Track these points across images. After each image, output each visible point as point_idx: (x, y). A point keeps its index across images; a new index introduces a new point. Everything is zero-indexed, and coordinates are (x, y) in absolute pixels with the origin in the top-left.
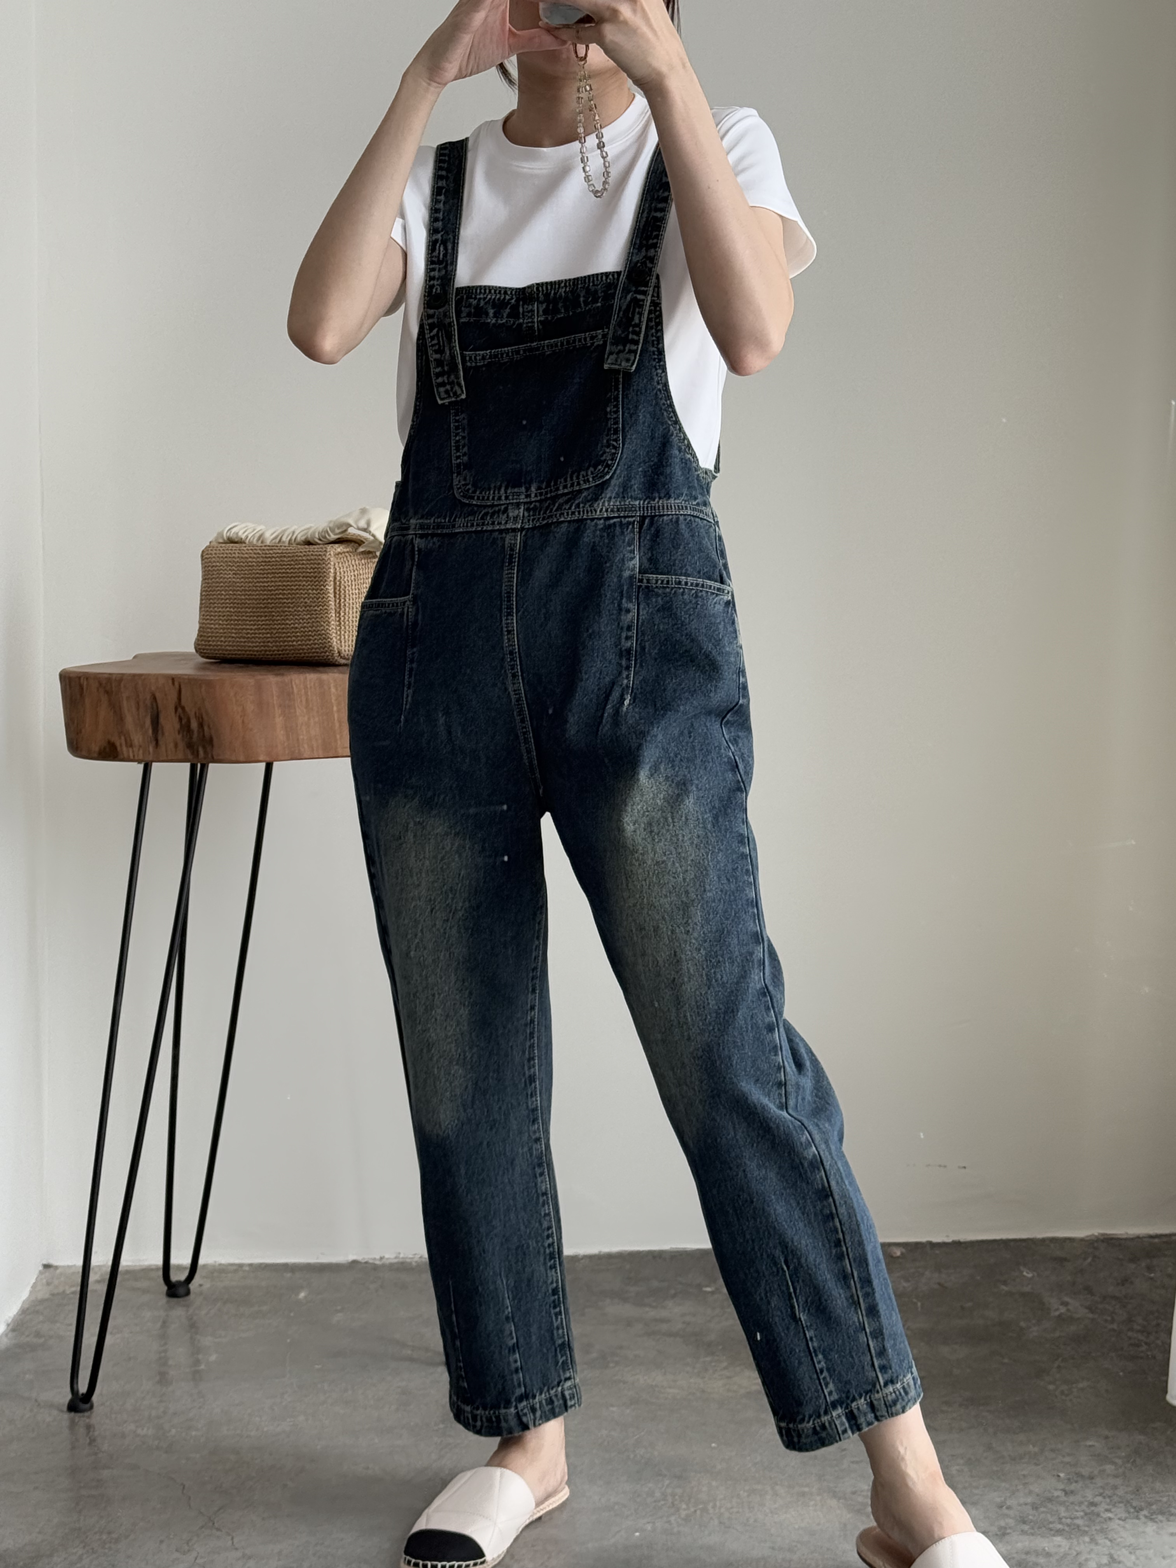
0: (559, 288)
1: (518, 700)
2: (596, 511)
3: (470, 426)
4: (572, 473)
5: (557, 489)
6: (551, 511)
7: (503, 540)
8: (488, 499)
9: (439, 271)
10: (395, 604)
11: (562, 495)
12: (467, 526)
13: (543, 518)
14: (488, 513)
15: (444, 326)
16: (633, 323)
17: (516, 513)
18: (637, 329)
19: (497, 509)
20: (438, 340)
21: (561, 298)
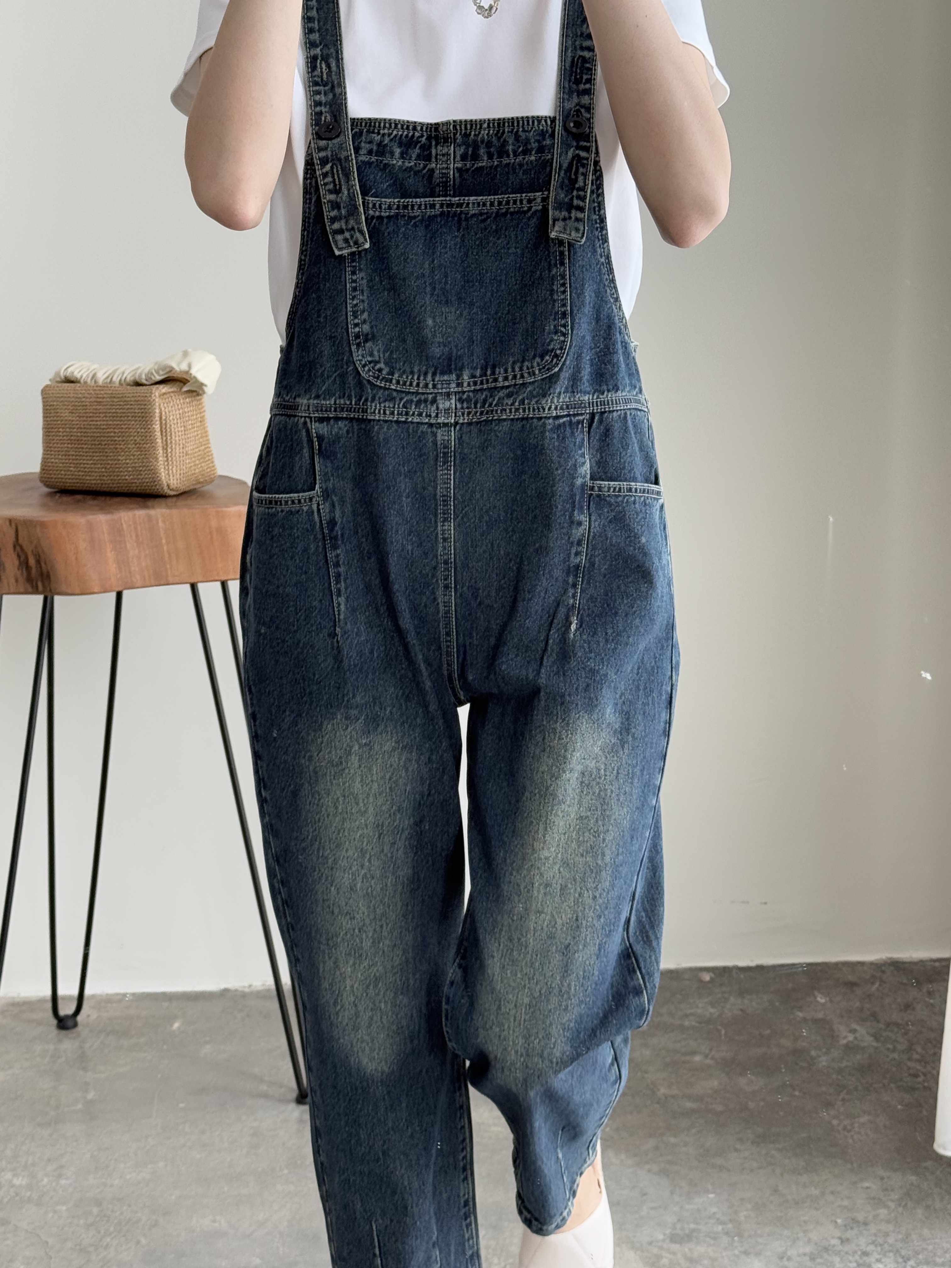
0: (481, 129)
2: (543, 409)
3: (370, 288)
4: (514, 363)
5: (496, 380)
6: (490, 405)
7: (435, 435)
8: (411, 385)
9: (325, 94)
10: (296, 502)
11: (503, 388)
12: (385, 413)
13: (482, 413)
14: (412, 401)
15: (339, 160)
16: (577, 186)
17: (447, 404)
18: (582, 193)
19: (423, 397)
20: (333, 177)
21: (483, 142)
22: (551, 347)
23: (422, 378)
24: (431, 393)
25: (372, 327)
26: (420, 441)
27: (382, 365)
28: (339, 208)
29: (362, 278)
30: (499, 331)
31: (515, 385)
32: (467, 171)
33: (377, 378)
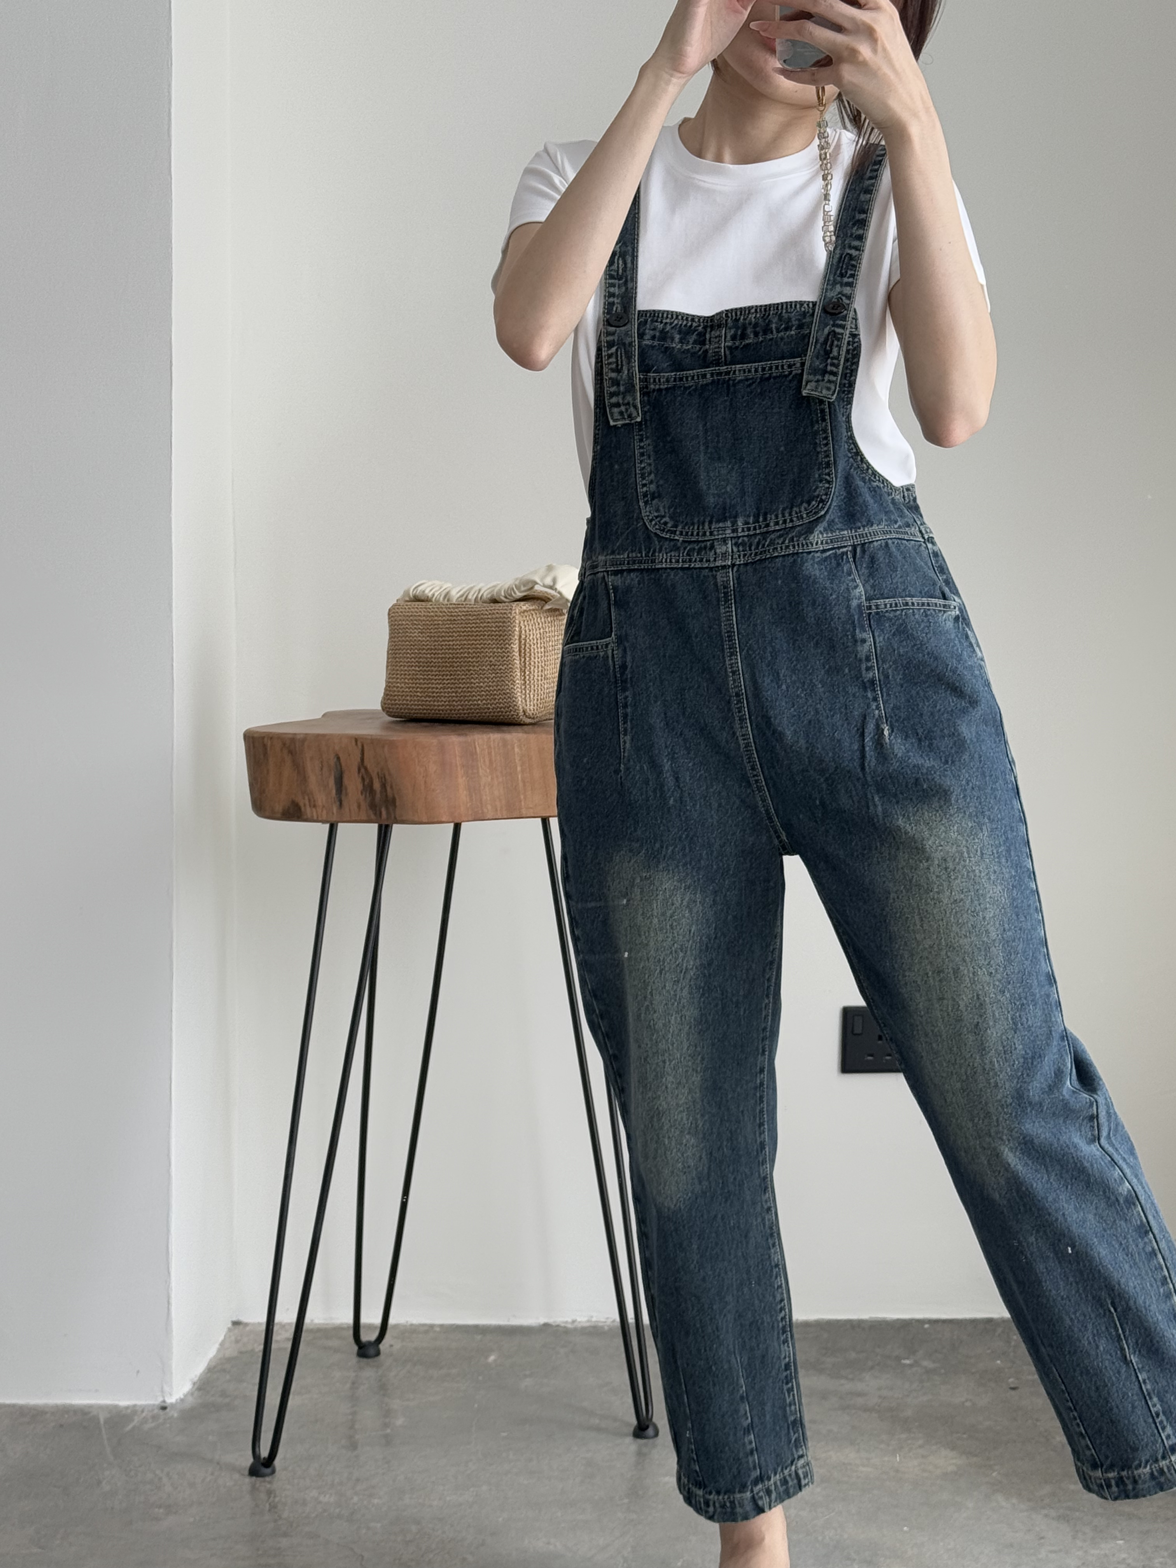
0: (749, 313)
1: (747, 745)
2: (812, 545)
3: (656, 452)
4: (784, 509)
5: (767, 525)
6: (763, 546)
7: (715, 577)
8: (692, 535)
9: (619, 287)
10: (595, 648)
11: (774, 531)
12: (671, 562)
13: (756, 554)
14: (694, 549)
15: (624, 344)
16: (831, 355)
17: (724, 549)
18: (835, 361)
19: (703, 545)
20: (617, 358)
21: (750, 324)
23: (701, 527)
24: (709, 540)
25: (658, 487)
26: (703, 584)
27: (667, 519)
28: (618, 385)
29: (649, 445)
30: (768, 483)
31: (785, 528)
32: (737, 348)
33: (663, 530)
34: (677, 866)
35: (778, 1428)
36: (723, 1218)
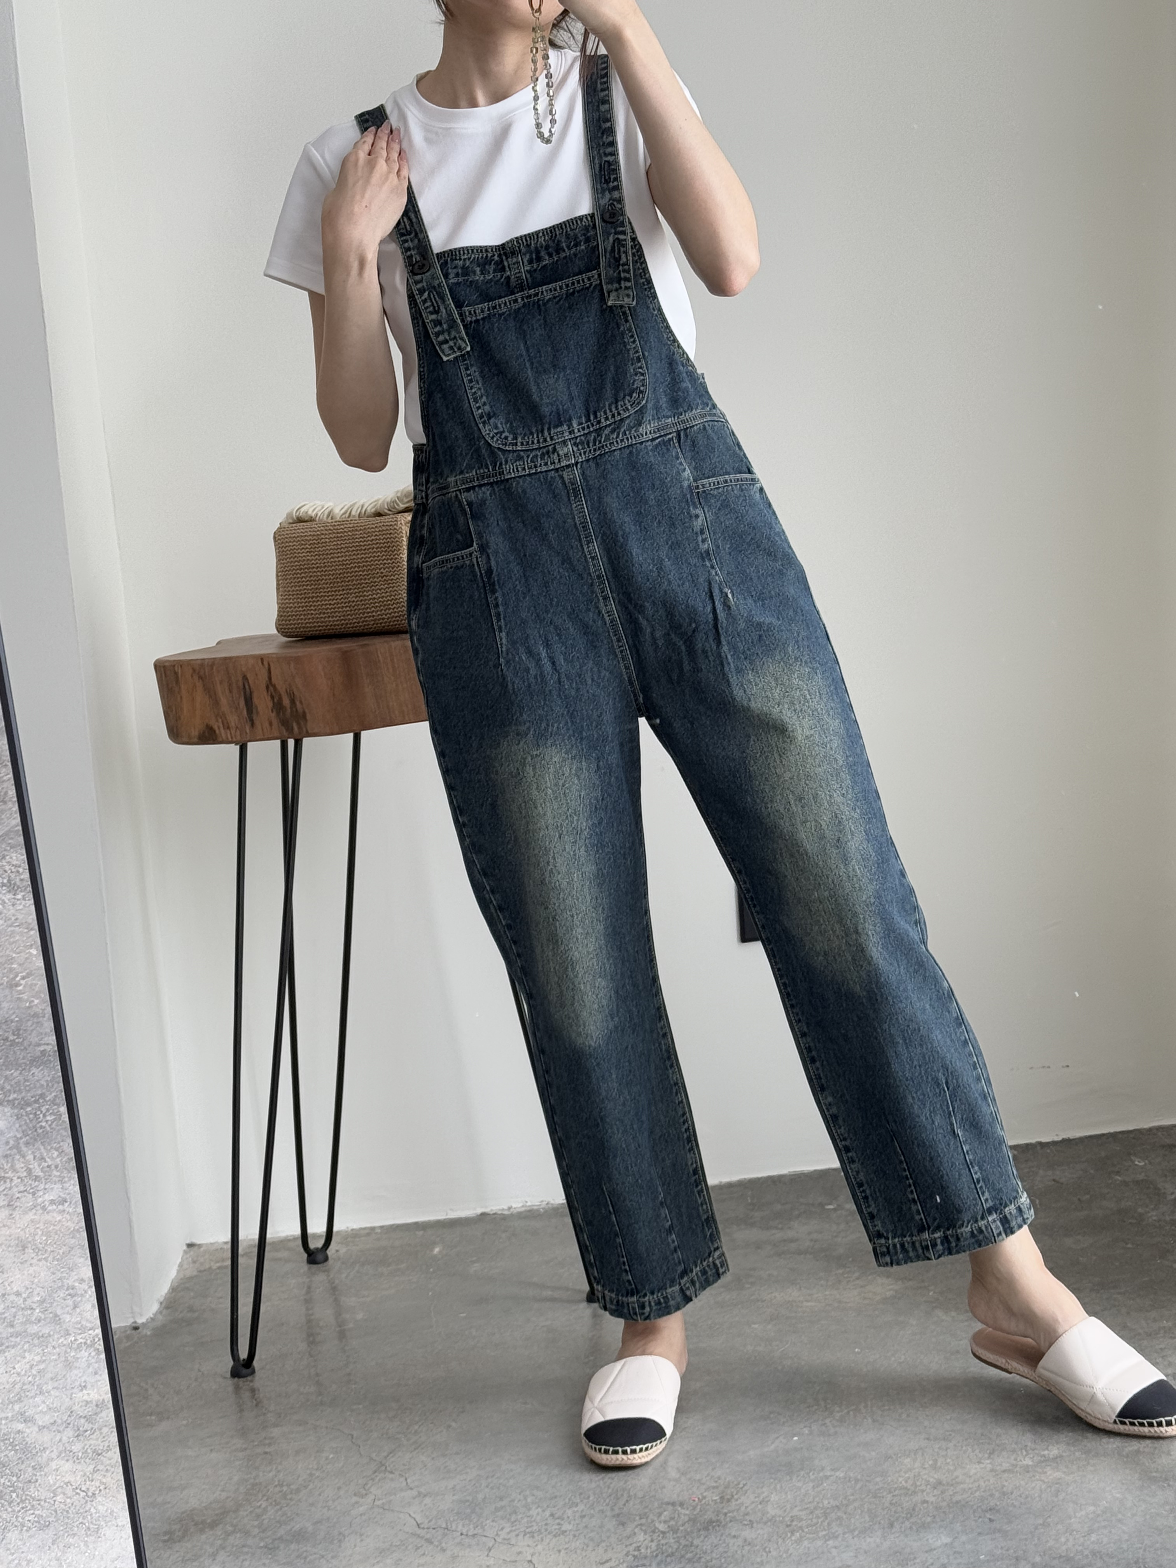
0: (538, 238)
2: (642, 435)
3: (483, 377)
4: (610, 405)
5: (599, 422)
6: (600, 442)
7: (562, 477)
8: (533, 443)
9: (412, 241)
10: (460, 558)
11: (606, 426)
12: (518, 471)
13: (595, 450)
14: (537, 456)
15: (434, 287)
16: (621, 262)
17: (566, 450)
18: (626, 267)
19: (545, 451)
20: (431, 301)
21: (542, 247)
22: (635, 386)
23: (540, 435)
24: (551, 445)
25: (491, 407)
26: (551, 485)
27: (506, 434)
28: (441, 324)
29: (475, 372)
30: (591, 385)
31: (615, 422)
32: (535, 270)
33: (505, 444)
34: (563, 740)
35: (694, 1227)
36: (632, 1047)
